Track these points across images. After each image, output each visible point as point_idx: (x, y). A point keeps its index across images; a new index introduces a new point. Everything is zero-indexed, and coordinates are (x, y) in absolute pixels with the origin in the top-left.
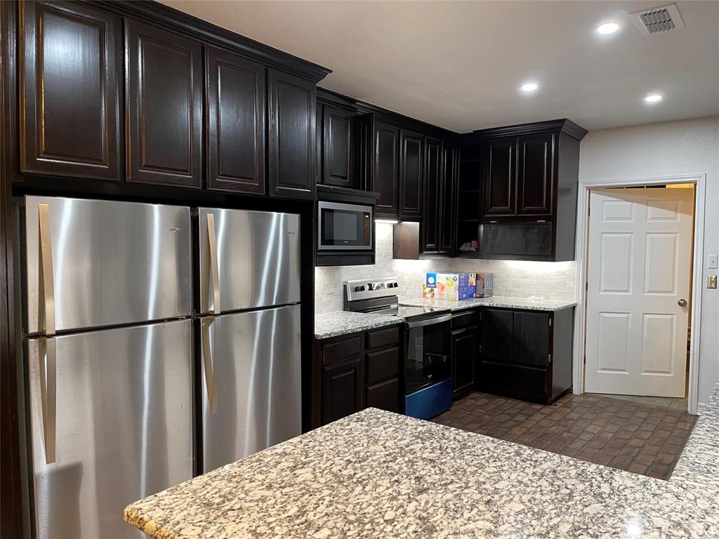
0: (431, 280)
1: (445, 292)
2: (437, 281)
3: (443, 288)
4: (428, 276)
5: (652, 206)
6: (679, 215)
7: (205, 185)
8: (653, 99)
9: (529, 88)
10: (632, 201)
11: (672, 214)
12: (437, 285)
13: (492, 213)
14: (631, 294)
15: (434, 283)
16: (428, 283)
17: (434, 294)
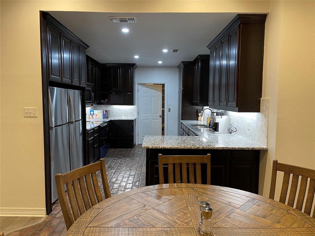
0: (92, 113)
1: (97, 117)
2: (94, 113)
3: (97, 115)
4: (91, 111)
5: (153, 89)
6: (159, 92)
7: (72, 82)
8: (160, 62)
9: (136, 57)
10: (148, 88)
11: (157, 92)
12: (94, 114)
13: (113, 90)
14: (149, 114)
15: (93, 114)
16: (91, 114)
17: (93, 118)
